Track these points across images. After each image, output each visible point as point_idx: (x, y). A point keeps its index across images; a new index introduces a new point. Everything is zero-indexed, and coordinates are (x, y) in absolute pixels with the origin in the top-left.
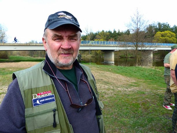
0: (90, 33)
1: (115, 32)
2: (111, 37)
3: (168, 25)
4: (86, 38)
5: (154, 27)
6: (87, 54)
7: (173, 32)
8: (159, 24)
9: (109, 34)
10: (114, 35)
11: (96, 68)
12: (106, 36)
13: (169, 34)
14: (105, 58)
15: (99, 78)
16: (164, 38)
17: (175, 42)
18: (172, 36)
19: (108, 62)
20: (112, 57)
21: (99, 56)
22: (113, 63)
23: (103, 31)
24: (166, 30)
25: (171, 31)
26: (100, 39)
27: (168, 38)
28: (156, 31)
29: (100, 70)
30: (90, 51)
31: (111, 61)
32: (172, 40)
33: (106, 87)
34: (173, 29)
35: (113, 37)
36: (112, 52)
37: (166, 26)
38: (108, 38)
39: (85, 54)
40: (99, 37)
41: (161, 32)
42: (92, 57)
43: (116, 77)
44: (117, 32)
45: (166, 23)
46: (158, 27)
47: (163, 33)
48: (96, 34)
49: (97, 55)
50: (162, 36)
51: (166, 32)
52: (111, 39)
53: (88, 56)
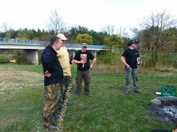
0: (10, 30)
1: (39, 31)
2: (35, 35)
3: (87, 29)
4: (5, 36)
5: (76, 29)
6: (7, 54)
7: (90, 35)
8: (80, 27)
9: (33, 32)
10: (38, 34)
11: (13, 68)
12: (29, 35)
13: (87, 37)
14: (29, 58)
15: (12, 77)
16: (83, 40)
17: (92, 43)
18: (90, 38)
19: (31, 61)
20: (35, 57)
21: (22, 56)
22: (37, 63)
23: (26, 29)
24: (85, 33)
25: (89, 34)
26: (22, 38)
27: (87, 40)
28: (78, 34)
29: (17, 70)
30: (11, 50)
31: (35, 61)
32: (90, 42)
33: (18, 84)
34: (90, 32)
35: (38, 36)
36: (36, 52)
37: (85, 29)
38: (32, 37)
39: (4, 54)
40: (22, 35)
41: (82, 34)
42: (13, 57)
43: (32, 75)
44: (42, 32)
45: (85, 27)
46: (79, 30)
47: (83, 35)
48: (18, 32)
49: (19, 55)
50: (82, 38)
51: (85, 35)
52: (36, 38)
53: (8, 56)
